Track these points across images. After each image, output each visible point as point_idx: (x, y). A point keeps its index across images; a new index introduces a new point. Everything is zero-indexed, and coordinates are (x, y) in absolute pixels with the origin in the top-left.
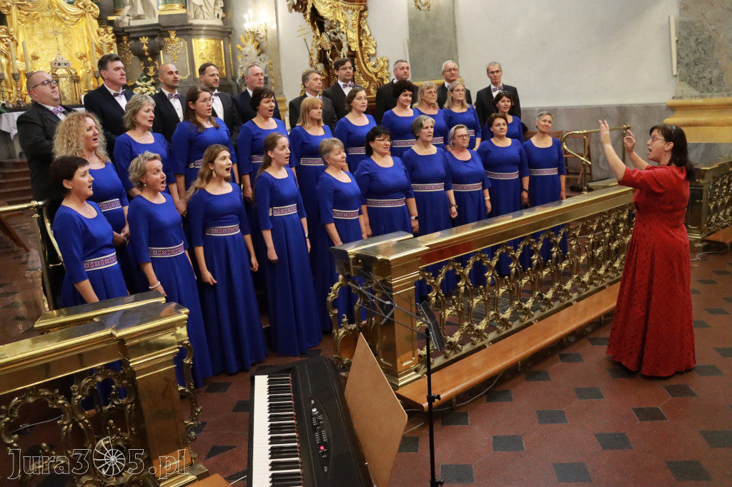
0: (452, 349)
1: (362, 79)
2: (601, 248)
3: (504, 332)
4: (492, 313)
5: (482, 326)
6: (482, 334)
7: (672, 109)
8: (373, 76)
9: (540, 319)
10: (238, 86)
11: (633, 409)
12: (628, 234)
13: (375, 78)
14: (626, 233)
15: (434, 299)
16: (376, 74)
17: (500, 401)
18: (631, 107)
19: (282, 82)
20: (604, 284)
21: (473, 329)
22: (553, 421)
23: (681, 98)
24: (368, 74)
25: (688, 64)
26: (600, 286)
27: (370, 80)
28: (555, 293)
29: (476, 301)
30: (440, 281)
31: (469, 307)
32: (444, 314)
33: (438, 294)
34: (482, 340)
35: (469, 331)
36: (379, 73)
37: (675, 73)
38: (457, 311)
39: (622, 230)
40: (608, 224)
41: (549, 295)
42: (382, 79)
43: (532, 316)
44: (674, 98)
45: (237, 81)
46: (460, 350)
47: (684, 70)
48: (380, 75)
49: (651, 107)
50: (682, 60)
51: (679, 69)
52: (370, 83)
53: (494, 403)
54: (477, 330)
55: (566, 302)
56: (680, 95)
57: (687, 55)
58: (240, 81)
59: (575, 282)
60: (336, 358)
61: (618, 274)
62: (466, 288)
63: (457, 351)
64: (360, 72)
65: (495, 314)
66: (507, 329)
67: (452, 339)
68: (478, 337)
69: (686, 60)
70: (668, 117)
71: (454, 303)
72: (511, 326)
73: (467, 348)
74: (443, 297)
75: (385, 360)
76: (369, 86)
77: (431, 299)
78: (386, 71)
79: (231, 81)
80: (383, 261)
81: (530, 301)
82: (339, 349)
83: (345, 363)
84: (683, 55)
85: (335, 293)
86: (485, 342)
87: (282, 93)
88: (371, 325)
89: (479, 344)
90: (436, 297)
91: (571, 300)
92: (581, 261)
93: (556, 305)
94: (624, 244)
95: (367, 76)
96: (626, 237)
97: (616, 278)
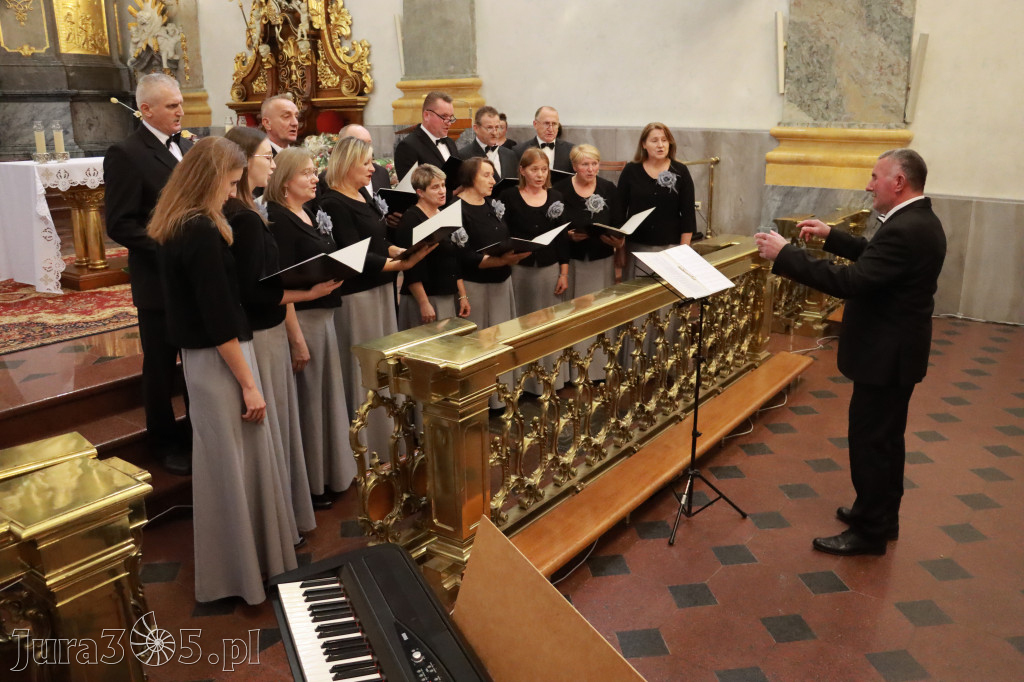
0: (531, 496)
1: (329, 72)
2: (713, 336)
3: (597, 465)
4: (583, 437)
5: (568, 458)
6: (569, 470)
7: (778, 138)
8: (347, 68)
9: (642, 441)
10: (129, 71)
11: (800, 576)
12: (744, 314)
13: (348, 71)
14: (741, 314)
15: (509, 423)
16: (351, 66)
17: (611, 574)
18: (722, 133)
19: (201, 70)
20: (716, 386)
21: (558, 464)
22: (696, 603)
23: (789, 124)
24: (339, 64)
25: (798, 80)
26: (711, 389)
27: (342, 74)
28: (659, 404)
29: (563, 422)
30: (518, 396)
31: (553, 432)
32: (522, 445)
33: (515, 414)
34: (569, 479)
35: (552, 466)
36: (356, 65)
37: (782, 91)
38: (538, 438)
39: (737, 309)
40: (722, 300)
41: (651, 406)
42: (360, 73)
43: (631, 437)
44: (779, 124)
45: (129, 63)
46: (541, 496)
47: (793, 88)
48: (356, 66)
49: (748, 135)
50: (791, 74)
51: (787, 86)
52: (341, 79)
53: (603, 578)
54: (564, 465)
55: (671, 415)
56: (787, 120)
57: (798, 67)
58: (132, 63)
59: (682, 385)
60: (362, 521)
61: (731, 371)
62: (551, 405)
63: (538, 498)
64: (326, 62)
65: (586, 440)
66: (600, 459)
67: (531, 481)
68: (564, 474)
69: (796, 74)
70: (772, 150)
71: (535, 427)
72: (605, 455)
73: (549, 492)
74: (522, 419)
75: (439, 521)
76: (340, 82)
77: (505, 423)
78: (366, 63)
79: (119, 64)
80: (447, 370)
81: (628, 416)
82: (367, 506)
83: (376, 528)
84: (792, 66)
85: (363, 420)
86: (574, 481)
87: (202, 86)
88: (413, 465)
89: (566, 486)
90: (511, 419)
91: (678, 412)
92: (691, 355)
93: (659, 419)
94: (738, 329)
95: (337, 68)
96: (741, 319)
97: (729, 377)
